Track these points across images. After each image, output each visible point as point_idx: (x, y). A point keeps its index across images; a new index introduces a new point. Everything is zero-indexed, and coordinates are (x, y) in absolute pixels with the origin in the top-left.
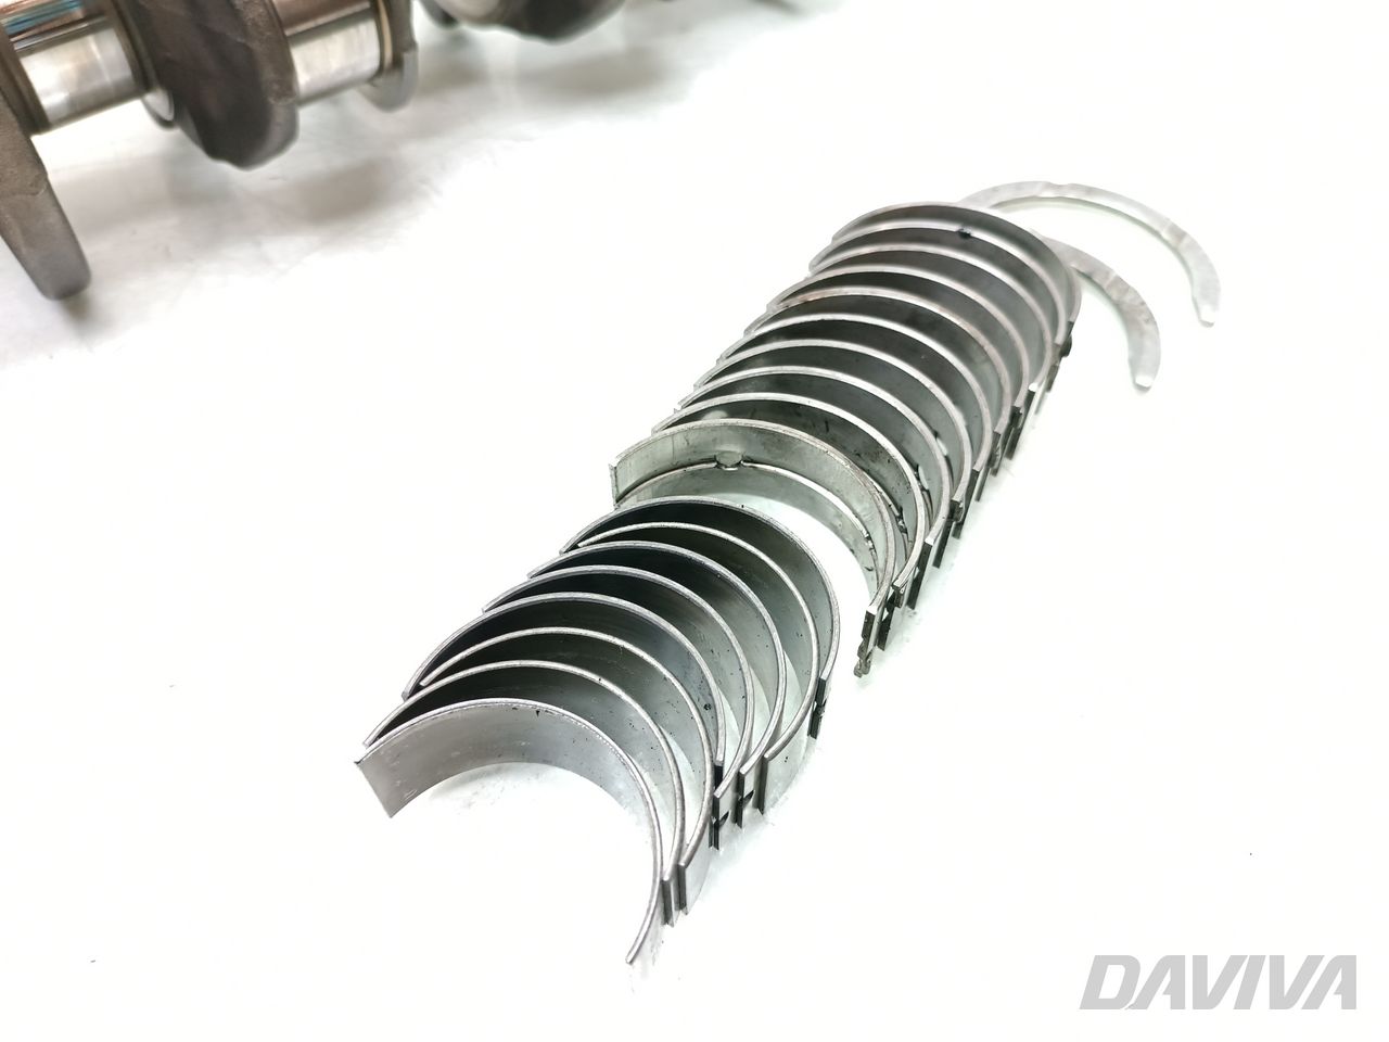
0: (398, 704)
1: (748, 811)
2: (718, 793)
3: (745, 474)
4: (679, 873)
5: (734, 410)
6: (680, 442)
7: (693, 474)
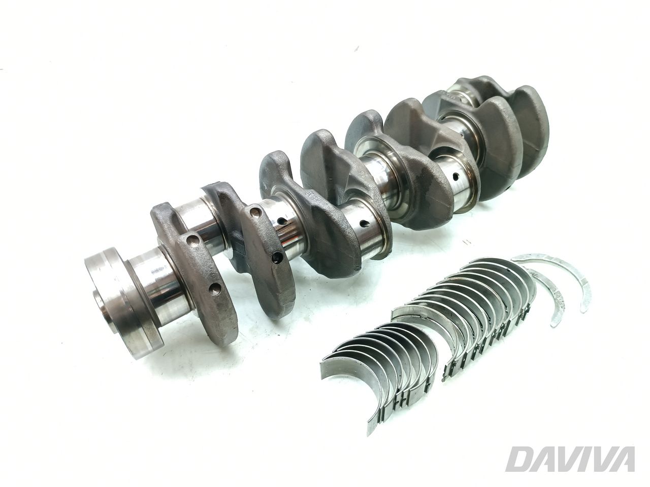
0: (331, 353)
1: (405, 402)
2: (397, 394)
3: (427, 321)
4: (384, 408)
5: (429, 305)
6: (411, 309)
7: (413, 317)
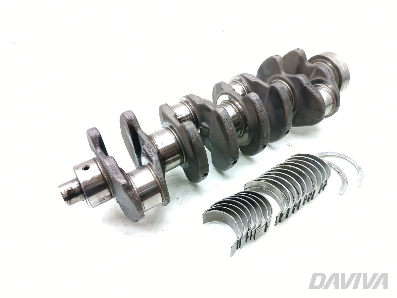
0: (209, 208)
1: (253, 237)
2: (248, 232)
3: (266, 191)
4: (240, 240)
5: (267, 181)
6: (256, 183)
7: (258, 188)
